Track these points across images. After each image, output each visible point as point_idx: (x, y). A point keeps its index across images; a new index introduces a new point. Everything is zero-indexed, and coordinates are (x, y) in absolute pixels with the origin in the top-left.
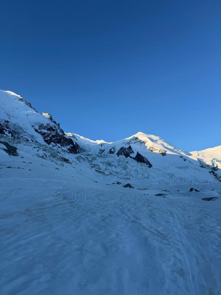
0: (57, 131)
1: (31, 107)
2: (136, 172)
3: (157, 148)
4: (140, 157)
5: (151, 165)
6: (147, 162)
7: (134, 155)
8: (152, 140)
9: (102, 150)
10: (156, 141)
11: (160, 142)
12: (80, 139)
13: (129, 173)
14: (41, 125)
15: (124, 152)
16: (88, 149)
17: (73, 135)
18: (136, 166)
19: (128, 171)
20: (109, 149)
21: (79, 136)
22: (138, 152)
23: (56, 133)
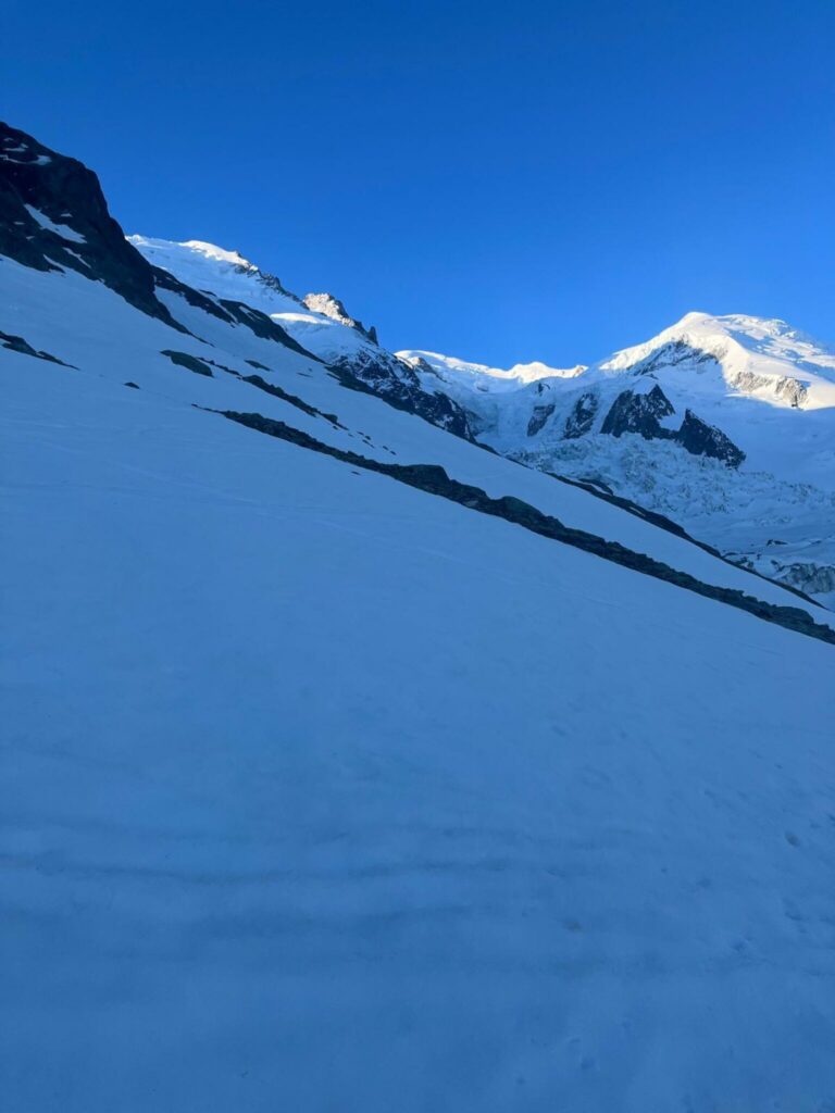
0: (395, 377)
1: (283, 292)
2: (684, 495)
3: (770, 377)
4: (699, 428)
5: (741, 452)
6: (725, 445)
7: (672, 422)
8: (747, 342)
9: (543, 408)
10: (768, 340)
11: (784, 343)
12: (447, 370)
13: (662, 500)
14: (340, 361)
15: (636, 414)
16: (488, 412)
17: (421, 360)
18: (684, 472)
19: (659, 493)
20: (572, 402)
21: (440, 357)
22: (688, 412)
23: (393, 383)
